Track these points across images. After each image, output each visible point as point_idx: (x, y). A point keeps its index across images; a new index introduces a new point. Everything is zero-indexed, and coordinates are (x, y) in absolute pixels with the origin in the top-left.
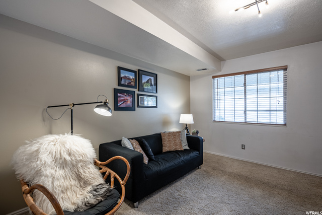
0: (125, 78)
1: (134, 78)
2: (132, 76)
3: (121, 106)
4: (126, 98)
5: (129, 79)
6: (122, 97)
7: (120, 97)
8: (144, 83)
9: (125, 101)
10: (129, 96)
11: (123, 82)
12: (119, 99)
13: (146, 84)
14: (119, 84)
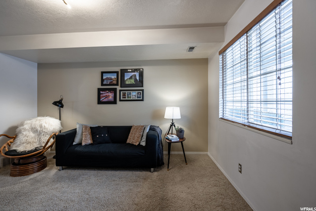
0: (107, 79)
1: (116, 77)
2: (114, 76)
3: (103, 101)
4: (108, 94)
5: (111, 79)
6: (104, 94)
7: (102, 94)
8: (127, 80)
9: (107, 97)
10: (111, 93)
11: (105, 83)
12: (101, 95)
13: (129, 80)
14: (102, 85)
